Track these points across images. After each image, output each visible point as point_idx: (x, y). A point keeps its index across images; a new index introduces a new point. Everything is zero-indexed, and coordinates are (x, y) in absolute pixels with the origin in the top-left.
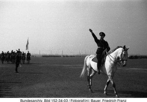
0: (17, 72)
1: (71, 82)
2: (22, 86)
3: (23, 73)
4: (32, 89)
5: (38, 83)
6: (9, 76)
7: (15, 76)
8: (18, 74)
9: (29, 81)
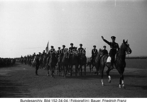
0: (37, 74)
1: (89, 84)
2: (41, 88)
3: (43, 75)
4: (51, 91)
5: (56, 85)
6: (29, 79)
7: (35, 79)
8: (38, 76)
9: (48, 83)
